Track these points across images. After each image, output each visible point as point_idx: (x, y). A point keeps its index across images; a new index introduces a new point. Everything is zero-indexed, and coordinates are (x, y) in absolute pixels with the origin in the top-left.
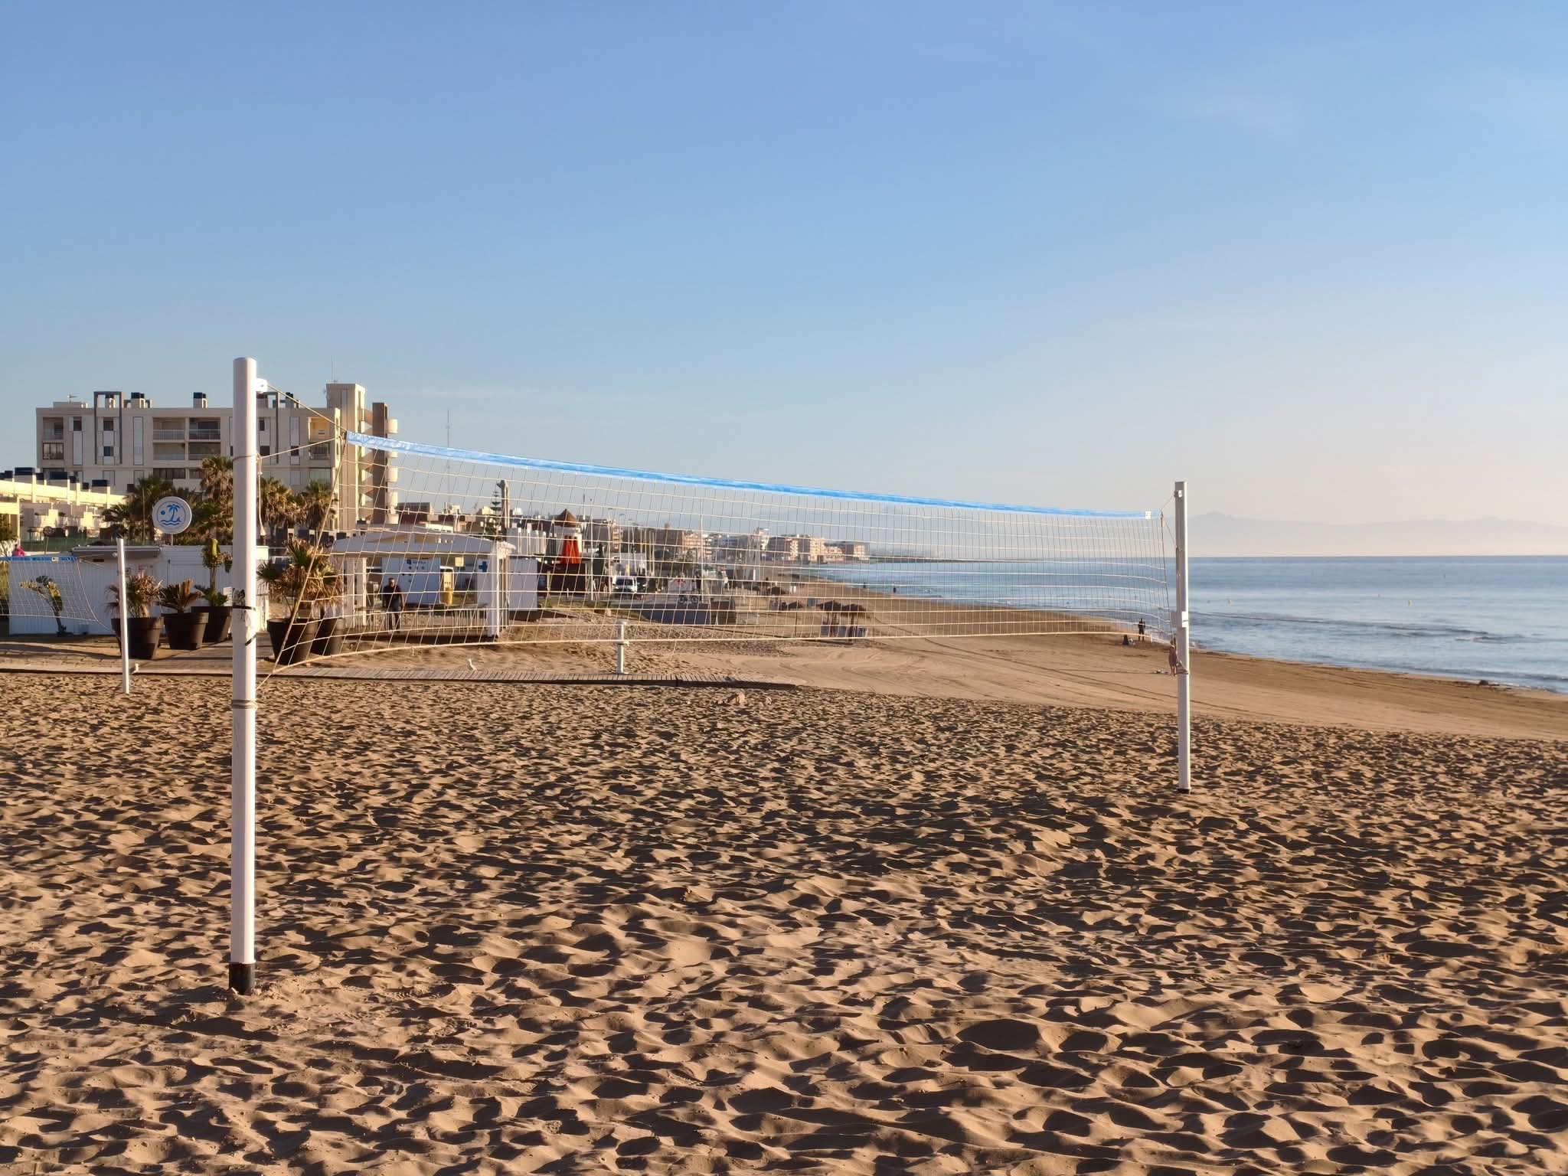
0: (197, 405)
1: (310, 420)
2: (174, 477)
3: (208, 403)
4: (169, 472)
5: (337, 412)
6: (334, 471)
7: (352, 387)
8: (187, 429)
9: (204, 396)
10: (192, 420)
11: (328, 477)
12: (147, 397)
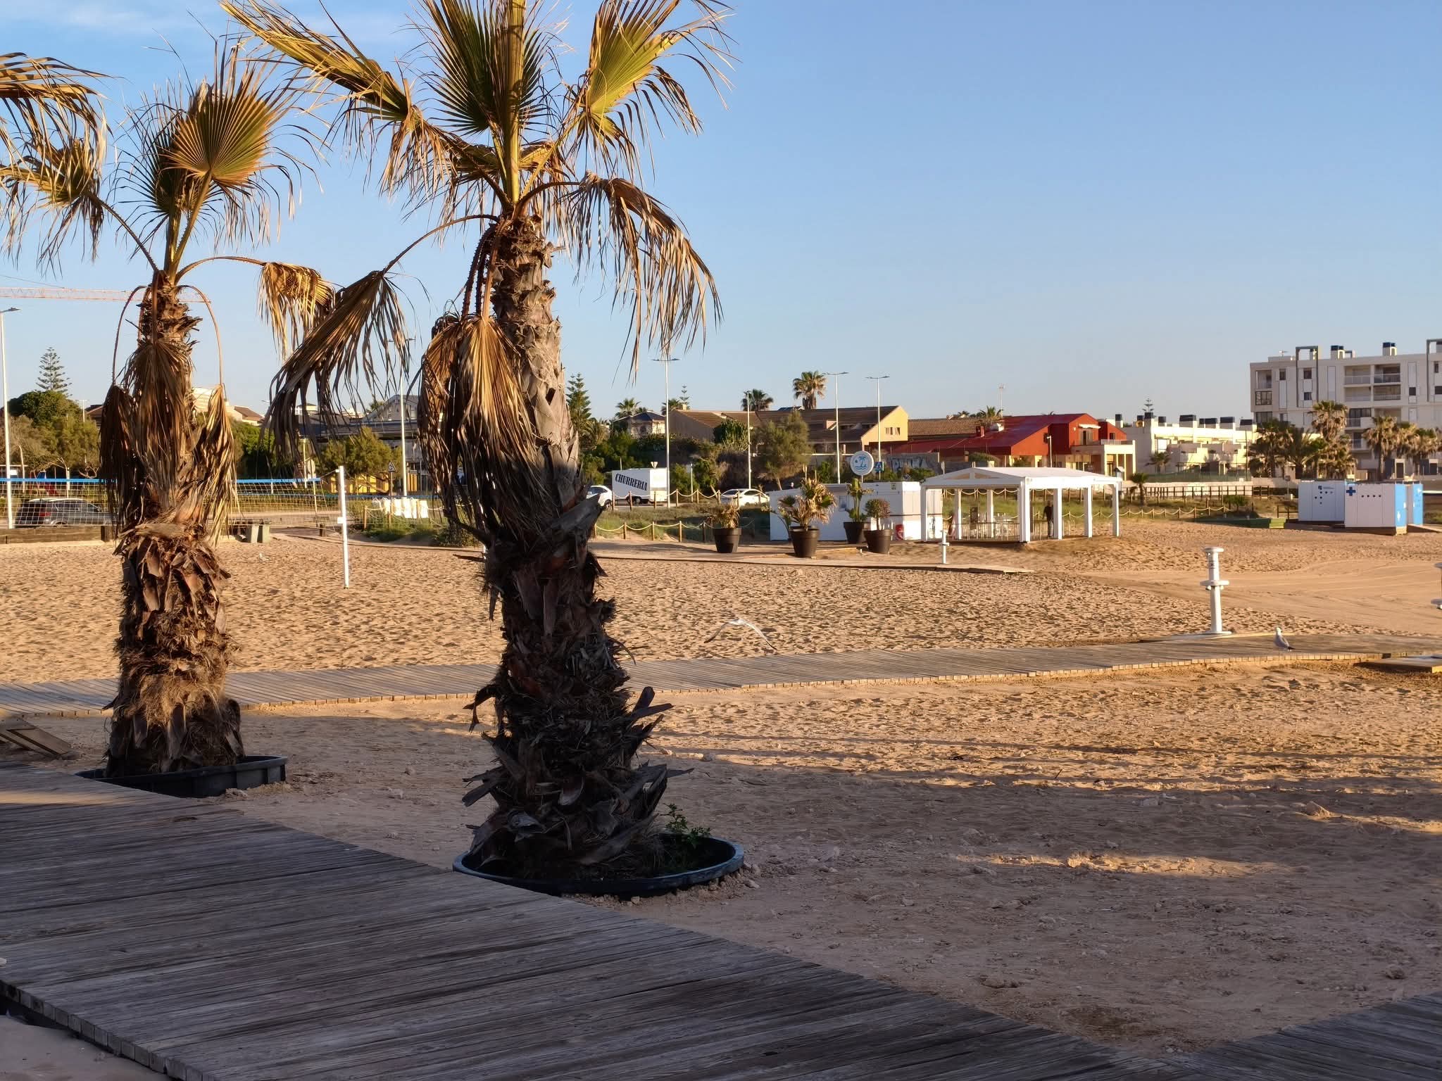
0: (1386, 354)
2: (1361, 416)
3: (1395, 351)
4: (1358, 412)
8: (1372, 373)
9: (1393, 345)
10: (1378, 367)
12: (1346, 348)
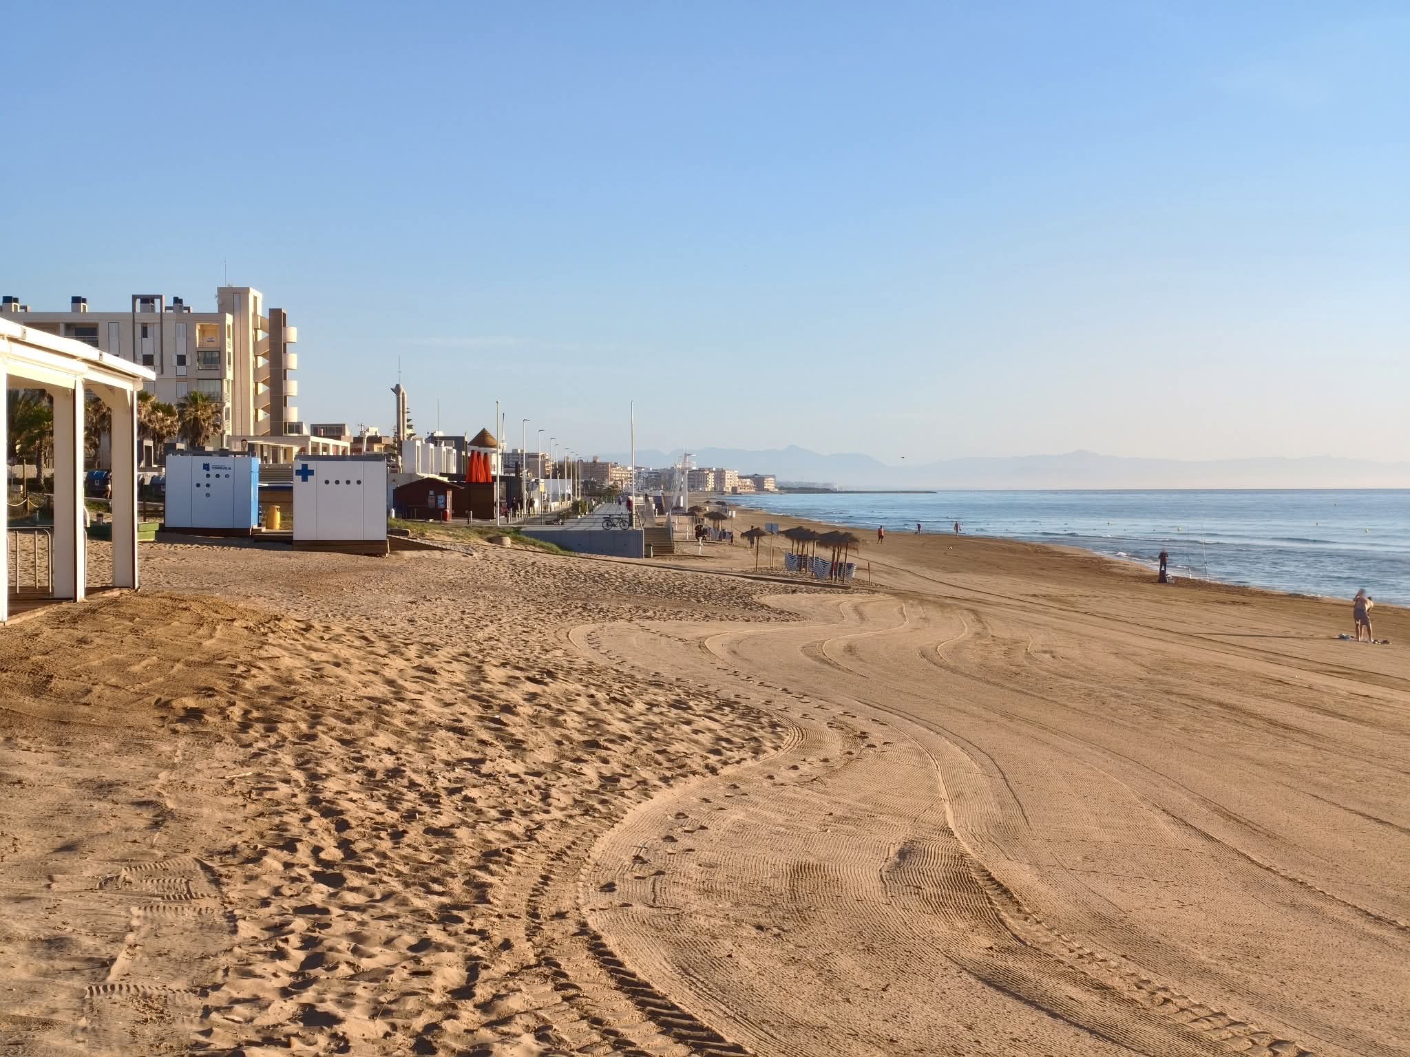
0: (76, 310)
1: (198, 327)
3: (88, 308)
5: (229, 319)
6: (225, 382)
7: (246, 290)
9: (84, 301)
10: (68, 326)
11: (218, 389)
